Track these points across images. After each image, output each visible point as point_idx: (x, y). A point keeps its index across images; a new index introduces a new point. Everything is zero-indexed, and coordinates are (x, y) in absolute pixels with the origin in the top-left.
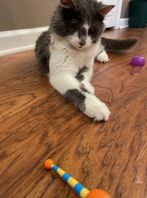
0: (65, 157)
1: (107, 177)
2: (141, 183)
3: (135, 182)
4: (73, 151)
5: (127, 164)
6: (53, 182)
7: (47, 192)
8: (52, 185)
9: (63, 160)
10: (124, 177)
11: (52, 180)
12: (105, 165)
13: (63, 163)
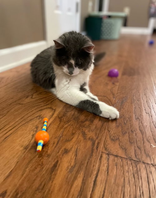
0: (107, 143)
1: (137, 148)
2: (155, 147)
3: (152, 147)
4: (109, 139)
5: (143, 140)
6: (109, 157)
7: (109, 162)
8: (110, 158)
9: (107, 145)
10: (145, 146)
11: (108, 156)
12: (132, 143)
13: (108, 147)
